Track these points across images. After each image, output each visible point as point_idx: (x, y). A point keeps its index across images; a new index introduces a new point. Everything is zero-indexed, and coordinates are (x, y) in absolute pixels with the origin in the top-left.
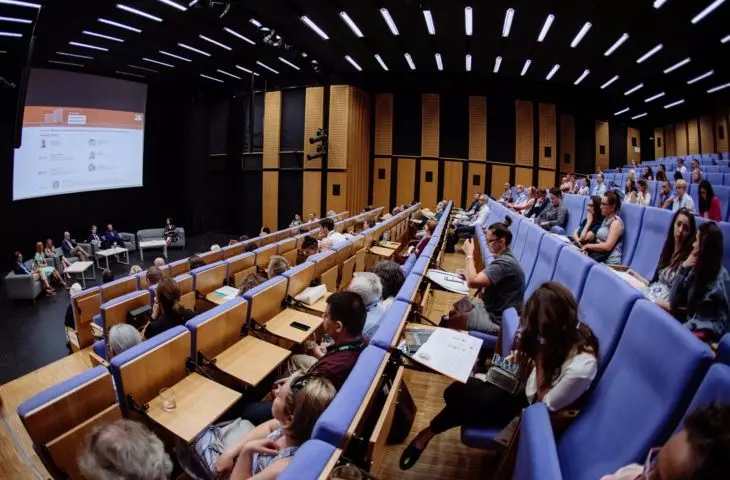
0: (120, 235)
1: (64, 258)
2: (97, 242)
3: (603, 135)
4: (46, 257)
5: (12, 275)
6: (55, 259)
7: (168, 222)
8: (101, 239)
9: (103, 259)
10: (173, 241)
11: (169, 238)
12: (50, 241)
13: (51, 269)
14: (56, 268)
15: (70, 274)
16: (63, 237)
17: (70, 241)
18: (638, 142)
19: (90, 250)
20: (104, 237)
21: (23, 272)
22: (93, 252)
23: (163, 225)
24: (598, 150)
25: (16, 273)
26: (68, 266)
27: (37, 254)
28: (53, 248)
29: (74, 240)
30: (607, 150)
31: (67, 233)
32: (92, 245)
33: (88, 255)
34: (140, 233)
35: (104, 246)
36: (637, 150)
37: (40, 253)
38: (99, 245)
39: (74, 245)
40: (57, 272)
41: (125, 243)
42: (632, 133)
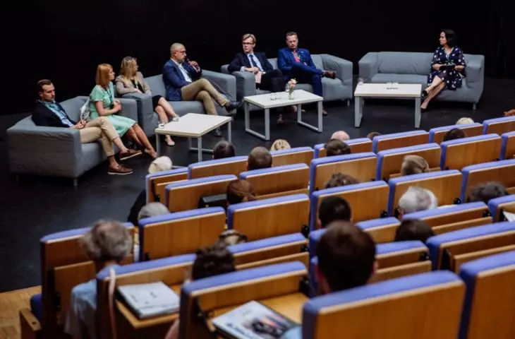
0: (318, 60)
1: (163, 101)
2: (254, 71)
4: (119, 95)
5: (26, 125)
6: (139, 101)
7: (443, 40)
8: (266, 66)
9: (258, 113)
10: (448, 87)
11: (437, 80)
12: (131, 62)
13: (127, 123)
14: (140, 123)
15: (174, 137)
16: (168, 55)
17: (185, 65)
19: (232, 88)
20: (273, 62)
21: (55, 122)
22: (240, 96)
23: (429, 45)
25: (37, 122)
26: (170, 118)
27: (98, 88)
28: (139, 78)
29: (193, 63)
31: (178, 48)
32: (240, 80)
33: (223, 99)
34: (368, 59)
35: (269, 84)
37: (105, 87)
38: (258, 79)
39: (195, 76)
40: (139, 130)
41: (325, 80)
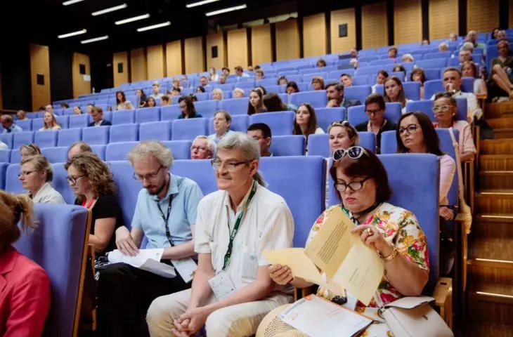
3: (41, 61)
18: (87, 69)
24: (34, 79)
30: (47, 80)
36: (87, 78)
42: (80, 60)
